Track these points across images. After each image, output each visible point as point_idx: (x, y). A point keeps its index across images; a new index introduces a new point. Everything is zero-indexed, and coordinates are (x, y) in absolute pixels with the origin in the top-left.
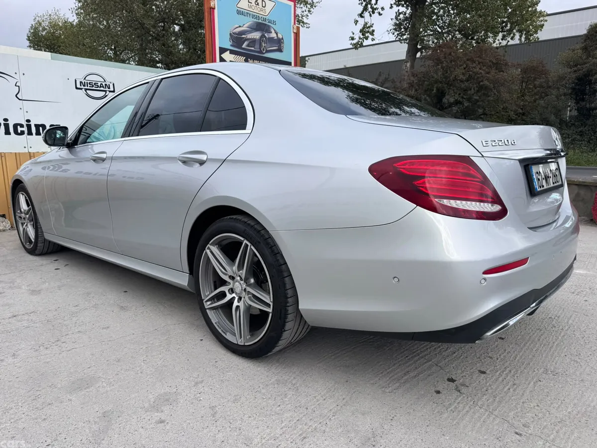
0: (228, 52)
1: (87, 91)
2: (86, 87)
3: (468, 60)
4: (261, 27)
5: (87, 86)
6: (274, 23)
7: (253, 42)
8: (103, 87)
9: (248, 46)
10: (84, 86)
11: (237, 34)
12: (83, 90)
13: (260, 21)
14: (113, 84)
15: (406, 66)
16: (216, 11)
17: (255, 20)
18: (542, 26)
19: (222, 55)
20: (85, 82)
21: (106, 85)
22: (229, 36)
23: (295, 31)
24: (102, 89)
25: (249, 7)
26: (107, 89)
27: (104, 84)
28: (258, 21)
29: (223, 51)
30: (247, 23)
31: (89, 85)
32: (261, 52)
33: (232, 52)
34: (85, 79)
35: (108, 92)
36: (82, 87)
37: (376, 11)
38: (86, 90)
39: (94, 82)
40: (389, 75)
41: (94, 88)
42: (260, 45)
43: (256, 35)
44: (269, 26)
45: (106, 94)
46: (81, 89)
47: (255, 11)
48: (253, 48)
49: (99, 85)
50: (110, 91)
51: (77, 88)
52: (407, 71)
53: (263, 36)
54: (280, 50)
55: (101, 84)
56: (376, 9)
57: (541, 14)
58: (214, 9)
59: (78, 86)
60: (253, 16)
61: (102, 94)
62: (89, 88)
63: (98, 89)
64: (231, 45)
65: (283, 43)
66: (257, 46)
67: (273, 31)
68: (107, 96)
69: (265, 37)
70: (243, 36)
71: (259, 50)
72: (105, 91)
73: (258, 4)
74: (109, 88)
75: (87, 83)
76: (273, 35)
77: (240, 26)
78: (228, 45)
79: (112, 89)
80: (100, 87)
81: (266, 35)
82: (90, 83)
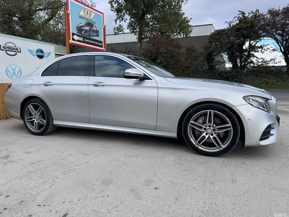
0: (76, 35)
1: (7, 51)
2: (6, 49)
3: (166, 44)
4: (90, 24)
5: (7, 49)
6: (95, 23)
7: (86, 31)
8: (15, 49)
9: (84, 33)
10: (5, 49)
11: (79, 27)
12: (5, 51)
13: (89, 22)
14: (20, 48)
15: (138, 45)
16: (70, 15)
17: (87, 21)
19: (73, 37)
20: (5, 47)
21: (16, 48)
22: (76, 28)
23: (104, 27)
25: (85, 15)
26: (17, 51)
27: (15, 48)
28: (88, 21)
29: (73, 34)
30: (83, 22)
31: (7, 48)
32: (90, 36)
34: (5, 45)
35: (17, 52)
36: (4, 49)
37: (123, 20)
38: (6, 51)
39: (10, 47)
40: (130, 49)
41: (10, 50)
42: (89, 33)
43: (87, 28)
44: (93, 24)
45: (17, 53)
46: (3, 50)
47: (87, 17)
48: (86, 34)
49: (13, 48)
50: (18, 52)
51: (1, 50)
52: (138, 48)
53: (90, 29)
54: (98, 36)
55: (14, 48)
56: (124, 19)
57: (190, 26)
58: (69, 14)
59: (2, 49)
60: (86, 19)
61: (14, 53)
62: (7, 50)
63: (12, 50)
64: (77, 32)
65: (99, 32)
66: (88, 33)
67: (95, 27)
68: (17, 54)
69: (91, 29)
70: (82, 28)
71: (89, 35)
72: (16, 52)
73: (88, 14)
74: (18, 50)
75: (7, 47)
76: (95, 28)
77: (81, 24)
78: (75, 32)
79: (19, 51)
81: (92, 28)
82: (8, 47)
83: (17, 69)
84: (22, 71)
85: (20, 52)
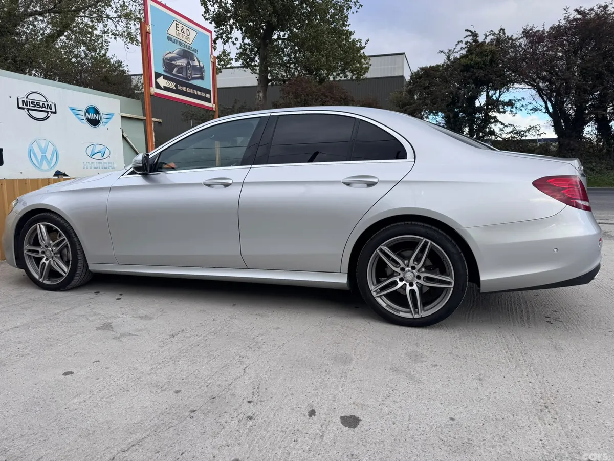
0: (162, 77)
1: (30, 111)
2: (28, 107)
4: (187, 54)
5: (30, 106)
6: (196, 51)
7: (181, 69)
8: (45, 107)
9: (177, 72)
10: (27, 105)
11: (168, 60)
12: (25, 109)
13: (186, 49)
14: (55, 105)
15: (259, 96)
16: (151, 35)
17: (182, 47)
18: (368, 68)
19: (158, 80)
20: (27, 101)
21: (47, 105)
22: (162, 62)
23: (213, 61)
24: (44, 109)
25: (178, 34)
26: (49, 110)
27: (46, 104)
28: (183, 48)
29: (158, 75)
30: (175, 50)
31: (31, 105)
32: (187, 79)
33: (165, 78)
34: (27, 98)
35: (50, 113)
36: (24, 106)
38: (28, 110)
39: (36, 102)
41: (36, 108)
42: (187, 72)
43: (183, 62)
44: (193, 54)
45: (49, 115)
46: (23, 109)
47: (181, 38)
48: (181, 75)
49: (41, 105)
50: (52, 112)
51: (19, 108)
52: (260, 101)
53: (188, 63)
54: (202, 78)
55: (43, 104)
58: (150, 33)
59: (21, 105)
60: (180, 43)
61: (44, 115)
62: (31, 108)
63: (41, 109)
64: (164, 71)
65: (204, 71)
66: (184, 73)
67: (196, 60)
68: (49, 117)
69: (190, 64)
70: (173, 62)
71: (185, 77)
72: (47, 112)
73: (183, 33)
74: (51, 109)
75: (29, 102)
76: (196, 63)
77: (170, 53)
78: (161, 70)
79: (53, 110)
80: (43, 107)
81: (190, 62)
82: (32, 102)
83: (50, 148)
84: (60, 153)
85: (55, 112)
